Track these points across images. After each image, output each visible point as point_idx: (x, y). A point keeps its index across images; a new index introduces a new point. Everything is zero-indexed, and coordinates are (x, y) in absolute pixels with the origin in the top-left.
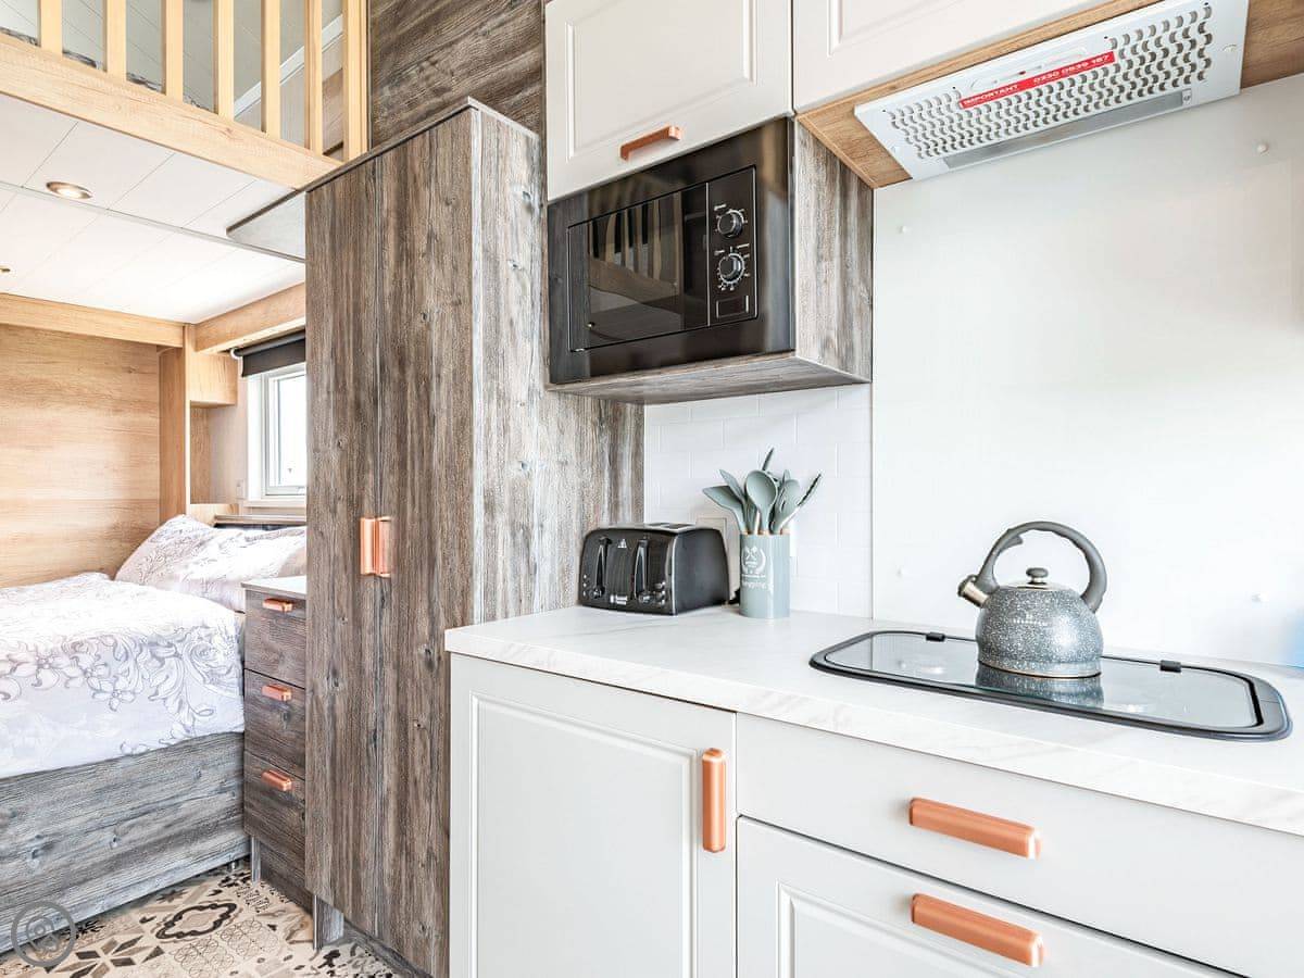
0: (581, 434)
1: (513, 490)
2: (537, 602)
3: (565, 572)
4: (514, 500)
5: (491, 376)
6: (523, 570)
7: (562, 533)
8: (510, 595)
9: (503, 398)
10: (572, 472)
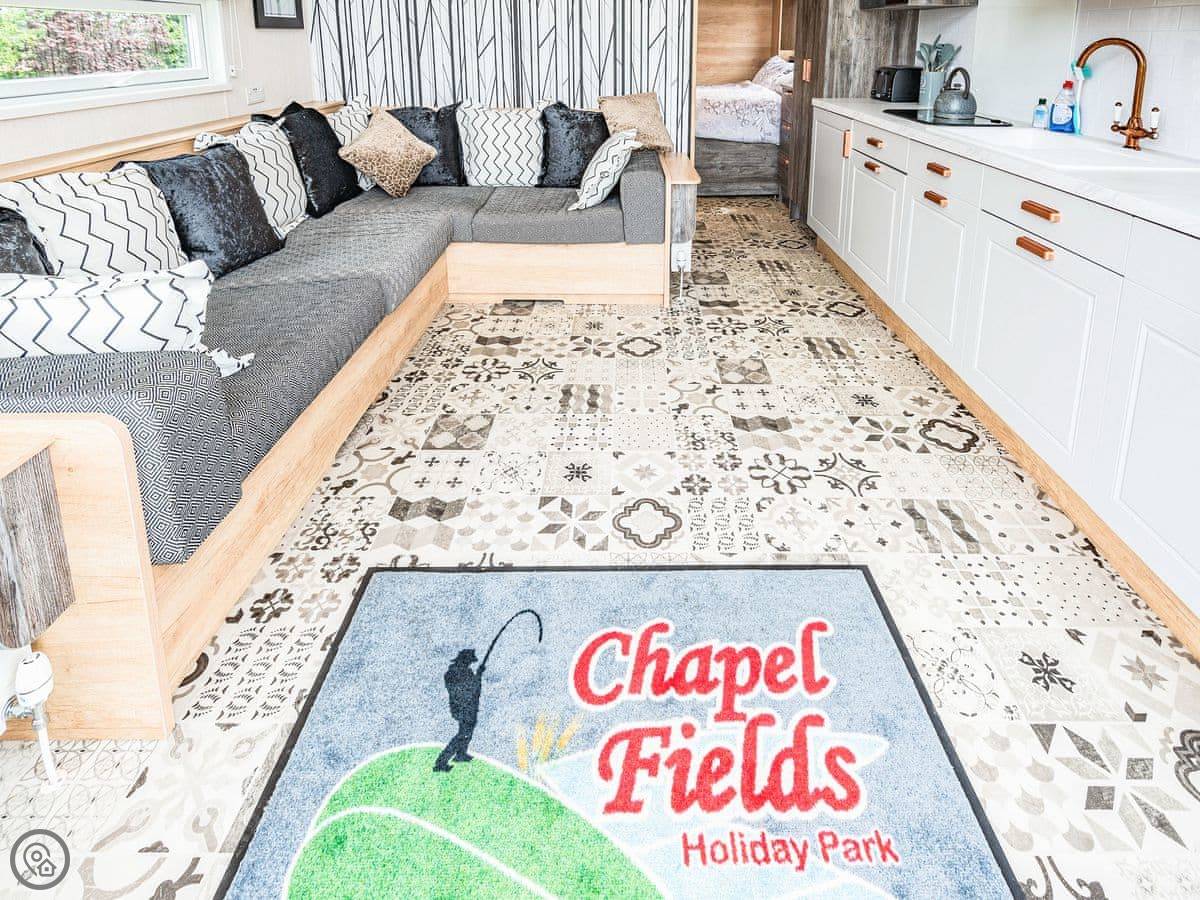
0: (879, 28)
1: (843, 50)
2: (851, 94)
4: (843, 54)
6: (845, 80)
8: (839, 90)
10: (872, 44)
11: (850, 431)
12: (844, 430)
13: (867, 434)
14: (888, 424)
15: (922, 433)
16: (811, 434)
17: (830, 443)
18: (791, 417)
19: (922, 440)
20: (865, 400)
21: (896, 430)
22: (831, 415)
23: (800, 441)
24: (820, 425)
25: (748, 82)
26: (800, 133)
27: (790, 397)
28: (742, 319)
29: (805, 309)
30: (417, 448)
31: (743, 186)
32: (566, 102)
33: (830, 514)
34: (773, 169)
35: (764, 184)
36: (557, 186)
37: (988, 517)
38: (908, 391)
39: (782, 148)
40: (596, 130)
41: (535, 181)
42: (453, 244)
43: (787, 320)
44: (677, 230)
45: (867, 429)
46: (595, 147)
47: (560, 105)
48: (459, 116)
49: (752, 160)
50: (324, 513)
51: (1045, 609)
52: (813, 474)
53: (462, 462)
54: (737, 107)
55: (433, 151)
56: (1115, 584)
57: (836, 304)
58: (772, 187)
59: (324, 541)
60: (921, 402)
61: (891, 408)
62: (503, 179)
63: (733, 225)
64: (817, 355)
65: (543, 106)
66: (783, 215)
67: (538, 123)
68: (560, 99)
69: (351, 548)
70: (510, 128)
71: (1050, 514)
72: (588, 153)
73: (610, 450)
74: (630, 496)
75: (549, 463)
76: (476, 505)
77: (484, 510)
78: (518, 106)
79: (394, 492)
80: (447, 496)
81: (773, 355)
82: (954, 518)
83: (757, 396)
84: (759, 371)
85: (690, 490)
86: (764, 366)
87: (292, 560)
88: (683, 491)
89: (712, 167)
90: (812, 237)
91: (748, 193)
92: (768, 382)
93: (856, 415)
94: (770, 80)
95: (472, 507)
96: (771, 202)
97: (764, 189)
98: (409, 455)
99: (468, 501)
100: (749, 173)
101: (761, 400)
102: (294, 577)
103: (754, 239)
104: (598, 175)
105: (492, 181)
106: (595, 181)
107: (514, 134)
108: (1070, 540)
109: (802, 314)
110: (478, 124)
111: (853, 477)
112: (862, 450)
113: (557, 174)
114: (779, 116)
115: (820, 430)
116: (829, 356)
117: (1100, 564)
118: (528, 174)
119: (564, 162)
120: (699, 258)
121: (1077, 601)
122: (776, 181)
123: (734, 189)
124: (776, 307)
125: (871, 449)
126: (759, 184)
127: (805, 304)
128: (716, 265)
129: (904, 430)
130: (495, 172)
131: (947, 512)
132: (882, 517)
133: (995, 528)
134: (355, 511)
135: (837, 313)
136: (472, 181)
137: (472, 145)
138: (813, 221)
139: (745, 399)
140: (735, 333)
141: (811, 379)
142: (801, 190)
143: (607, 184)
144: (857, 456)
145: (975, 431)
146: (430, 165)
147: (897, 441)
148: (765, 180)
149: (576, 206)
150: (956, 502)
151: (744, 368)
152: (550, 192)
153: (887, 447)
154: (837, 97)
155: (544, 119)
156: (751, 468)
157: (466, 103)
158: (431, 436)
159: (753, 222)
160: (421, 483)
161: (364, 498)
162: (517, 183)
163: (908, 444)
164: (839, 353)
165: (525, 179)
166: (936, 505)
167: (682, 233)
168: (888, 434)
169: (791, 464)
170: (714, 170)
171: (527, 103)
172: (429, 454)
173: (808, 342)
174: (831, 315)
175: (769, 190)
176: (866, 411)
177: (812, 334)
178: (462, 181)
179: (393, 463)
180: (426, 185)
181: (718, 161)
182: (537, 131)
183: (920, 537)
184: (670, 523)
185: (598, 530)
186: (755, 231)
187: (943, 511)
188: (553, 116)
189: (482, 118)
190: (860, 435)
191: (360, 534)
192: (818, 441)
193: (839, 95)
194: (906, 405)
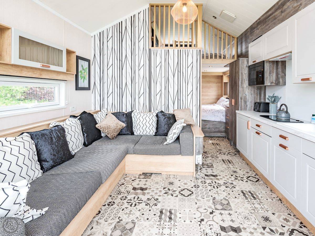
0: (254, 91)
1: (244, 97)
2: (247, 109)
3: (252, 107)
4: (244, 98)
5: (241, 85)
6: (245, 105)
7: (251, 102)
9: (243, 87)
10: (253, 95)
11: (231, 177)
12: (230, 177)
13: (235, 178)
14: (239, 177)
15: (247, 178)
16: (222, 178)
17: (226, 180)
18: (218, 175)
19: (247, 180)
20: (235, 172)
21: (241, 178)
22: (227, 174)
23: (220, 179)
24: (224, 176)
25: (215, 104)
26: (232, 120)
27: (218, 171)
28: (208, 155)
29: (223, 153)
30: (136, 178)
31: (215, 134)
32: (164, 111)
33: (225, 192)
34: (224, 129)
35: (221, 133)
36: (160, 135)
37: (259, 194)
38: (245, 170)
39: (226, 123)
40: (172, 119)
41: (154, 134)
42: (127, 155)
43: (218, 156)
44: (197, 151)
45: (235, 177)
46: (172, 124)
47: (162, 112)
48: (133, 115)
49: (218, 127)
50: (119, 189)
51: (268, 209)
52: (222, 185)
53: (146, 181)
54: (213, 111)
55: (124, 125)
56: (284, 206)
57: (230, 153)
58: (224, 134)
59: (120, 194)
60: (248, 173)
61: (240, 173)
62: (144, 133)
63: (213, 146)
64: (225, 163)
65: (157, 112)
66: (228, 143)
67: (155, 117)
68: (162, 110)
69: (125, 195)
70: (147, 118)
71: (273, 194)
72: (170, 126)
73: (178, 180)
74: (182, 188)
75: (165, 182)
76: (150, 188)
77: (152, 189)
78: (150, 112)
79: (133, 186)
80: (144, 187)
81: (214, 163)
82: (252, 194)
83: (210, 170)
84: (211, 165)
85: (195, 187)
86: (212, 165)
87: (114, 197)
88: (194, 187)
89: (206, 128)
90: (238, 152)
91: (217, 136)
92: (213, 168)
93: (232, 175)
94: (221, 104)
95: (149, 189)
96: (224, 139)
97: (222, 135)
98: (135, 179)
99: (148, 188)
100: (217, 130)
101: (211, 171)
102: (115, 199)
103: (220, 151)
104: (173, 134)
105: (141, 134)
106: (172, 135)
107: (148, 120)
108: (276, 199)
109: (222, 154)
110: (138, 117)
111: (231, 186)
112: (233, 181)
113: (161, 132)
114: (225, 114)
115: (224, 177)
116: (228, 163)
117: (282, 203)
118: (152, 131)
119: (163, 128)
120: (204, 158)
121: (275, 209)
122: (225, 133)
123: (212, 135)
124: (216, 153)
125: (235, 181)
126: (220, 133)
127: (223, 152)
128: (209, 161)
129: (243, 178)
130: (142, 131)
131: (250, 193)
132: (236, 193)
133: (260, 196)
134: (125, 189)
135: (230, 154)
136: (135, 133)
137: (136, 123)
138: (238, 147)
139: (208, 171)
140: (206, 158)
141: (223, 167)
142: (233, 137)
143: (176, 136)
144: (232, 182)
145: (259, 178)
146: (123, 129)
147: (241, 180)
148: (221, 132)
149: (165, 143)
150: (252, 191)
151: (208, 165)
152: (158, 137)
153: (239, 180)
154: (243, 110)
155: (157, 116)
156: (208, 184)
157: (135, 111)
158: (139, 176)
159: (219, 146)
160: (138, 184)
161: (126, 187)
162: (148, 134)
163: (243, 180)
164: (230, 162)
165: (151, 133)
166: (248, 191)
167: (199, 152)
168: (239, 178)
169: (217, 183)
170: (206, 129)
171: (153, 111)
172: (139, 179)
173: (223, 160)
174: (228, 155)
175: (223, 135)
176: (235, 174)
177: (224, 159)
178: (132, 134)
179: (132, 181)
180: (121, 135)
181: (207, 126)
182: (155, 119)
183: (244, 197)
184: (191, 193)
185: (176, 194)
186: (220, 149)
187: (249, 193)
188: (160, 115)
189: (139, 115)
190: (233, 178)
191: (127, 193)
192: (224, 179)
193: (244, 109)
194: (244, 173)
